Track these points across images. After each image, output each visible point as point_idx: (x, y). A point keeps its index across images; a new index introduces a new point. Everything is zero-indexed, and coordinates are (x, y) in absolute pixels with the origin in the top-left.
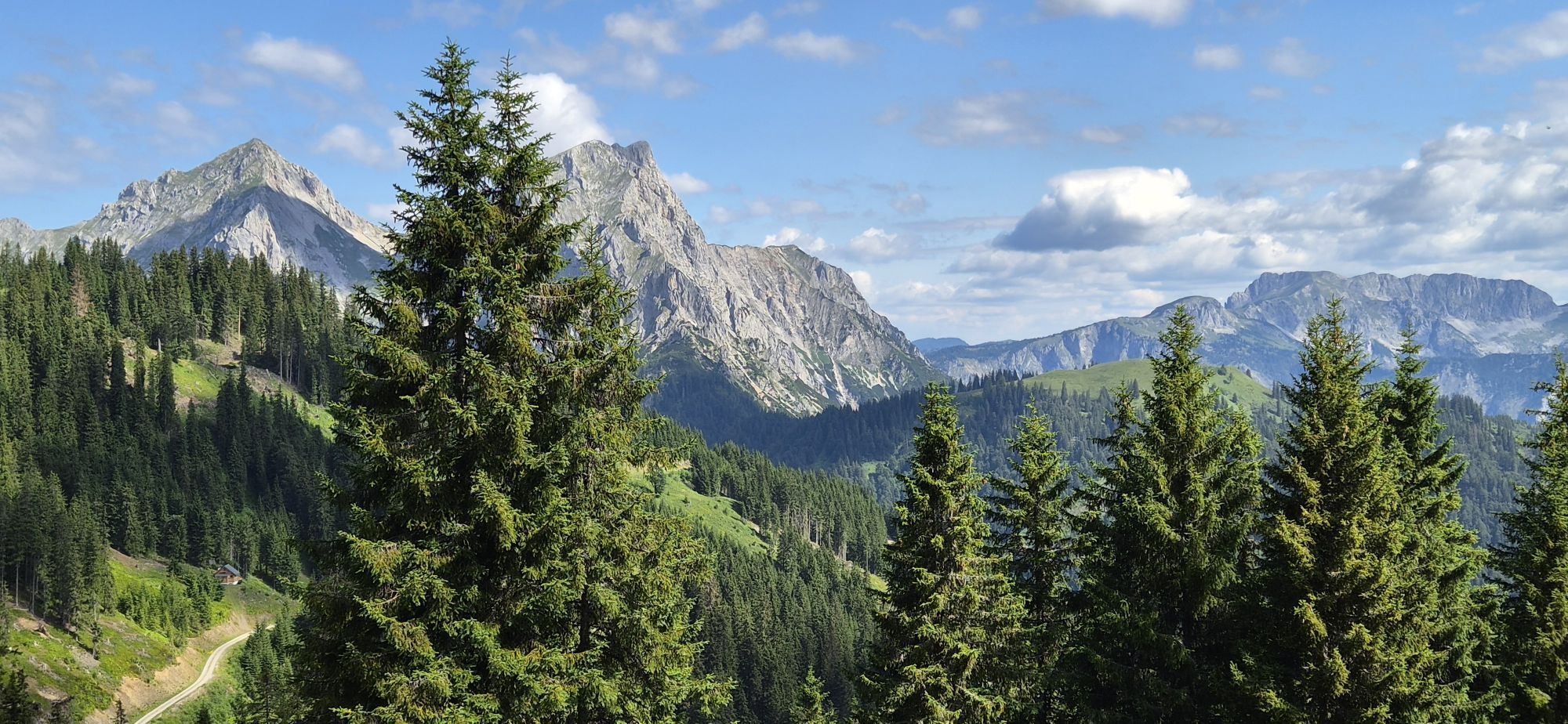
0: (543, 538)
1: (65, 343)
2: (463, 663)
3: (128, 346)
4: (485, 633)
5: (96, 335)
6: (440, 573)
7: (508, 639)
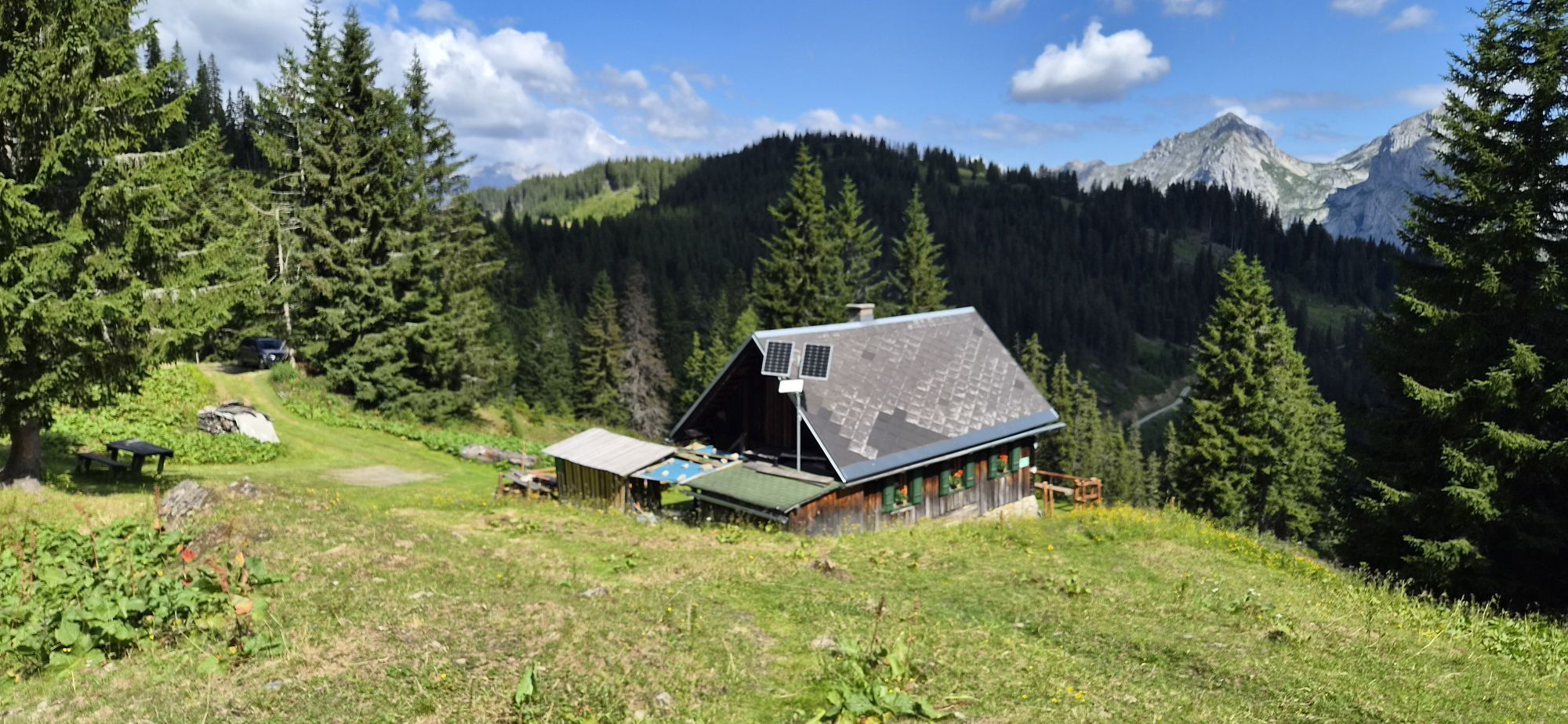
0: (1254, 405)
1: (1120, 231)
2: (1226, 438)
4: (1233, 431)
5: (1135, 227)
6: (1220, 411)
7: (1241, 433)
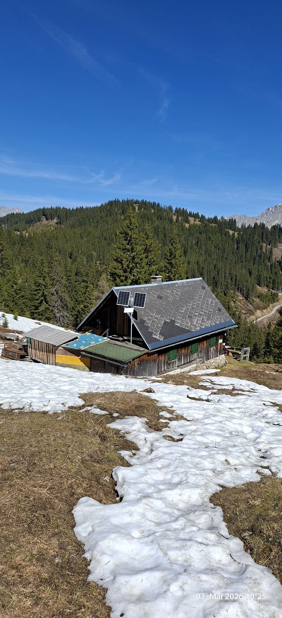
1: (252, 244)
3: (264, 245)
5: (258, 242)
